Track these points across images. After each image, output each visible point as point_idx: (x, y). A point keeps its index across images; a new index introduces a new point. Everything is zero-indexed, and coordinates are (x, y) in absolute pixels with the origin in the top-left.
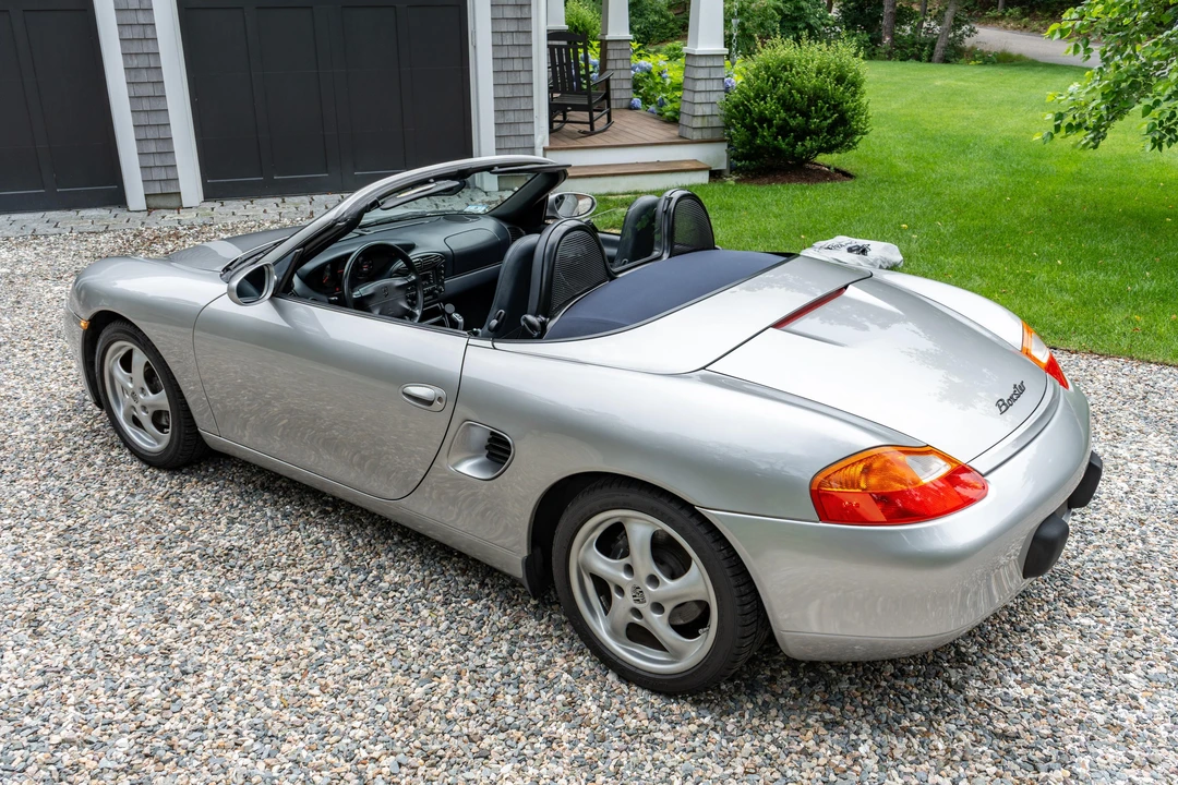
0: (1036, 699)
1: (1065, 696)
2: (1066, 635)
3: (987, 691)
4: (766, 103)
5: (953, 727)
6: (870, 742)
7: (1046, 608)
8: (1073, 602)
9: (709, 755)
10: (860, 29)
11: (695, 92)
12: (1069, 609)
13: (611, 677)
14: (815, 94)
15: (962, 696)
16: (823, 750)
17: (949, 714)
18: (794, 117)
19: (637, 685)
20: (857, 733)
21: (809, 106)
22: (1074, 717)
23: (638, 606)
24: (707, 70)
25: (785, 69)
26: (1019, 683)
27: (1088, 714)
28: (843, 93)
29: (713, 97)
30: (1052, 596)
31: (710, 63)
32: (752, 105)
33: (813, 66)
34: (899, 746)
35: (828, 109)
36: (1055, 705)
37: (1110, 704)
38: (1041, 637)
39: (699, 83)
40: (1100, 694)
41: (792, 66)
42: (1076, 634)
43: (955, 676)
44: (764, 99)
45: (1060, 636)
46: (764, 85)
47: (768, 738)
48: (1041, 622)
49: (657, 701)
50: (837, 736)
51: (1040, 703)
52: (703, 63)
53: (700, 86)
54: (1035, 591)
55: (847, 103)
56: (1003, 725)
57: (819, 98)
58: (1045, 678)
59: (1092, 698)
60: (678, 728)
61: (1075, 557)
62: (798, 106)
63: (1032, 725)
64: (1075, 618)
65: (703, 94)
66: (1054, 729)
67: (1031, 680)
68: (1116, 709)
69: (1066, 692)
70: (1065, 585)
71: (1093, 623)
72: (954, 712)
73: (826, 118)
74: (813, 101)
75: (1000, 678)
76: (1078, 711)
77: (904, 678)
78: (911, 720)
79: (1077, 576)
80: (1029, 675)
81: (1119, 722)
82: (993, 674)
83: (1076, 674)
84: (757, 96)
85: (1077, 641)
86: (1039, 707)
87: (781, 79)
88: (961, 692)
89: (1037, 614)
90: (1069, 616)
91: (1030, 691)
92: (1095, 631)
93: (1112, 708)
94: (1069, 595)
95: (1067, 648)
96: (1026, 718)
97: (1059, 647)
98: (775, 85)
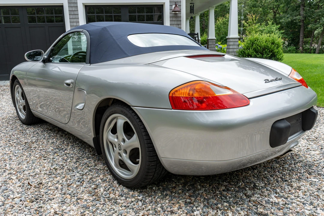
0: (281, 203)
1: (294, 203)
2: (304, 184)
3: (261, 199)
4: (250, 50)
5: (239, 209)
6: (201, 211)
7: (299, 175)
8: (311, 173)
9: (133, 209)
10: (292, 45)
11: (229, 49)
12: (308, 176)
13: (115, 182)
14: (265, 47)
15: (249, 199)
16: (179, 211)
17: (240, 204)
18: (259, 54)
19: (123, 185)
20: (196, 207)
21: (263, 51)
22: (296, 211)
23: (120, 151)
24: (233, 42)
25: (256, 40)
26: (276, 197)
27: (303, 210)
28: (274, 47)
29: (235, 50)
30: (303, 171)
31: (234, 40)
32: (245, 51)
33: (264, 39)
34: (212, 213)
35: (269, 52)
36: (289, 206)
37: (314, 207)
38: (293, 183)
39: (231, 46)
40: (311, 204)
41: (258, 40)
42: (308, 183)
43: (249, 193)
44: (249, 49)
45: (301, 184)
46: (249, 45)
47: (160, 205)
48: (295, 179)
49: (126, 190)
50: (188, 207)
51: (282, 204)
52: (232, 40)
53: (231, 47)
54: (296, 169)
55: (275, 50)
56: (261, 210)
57: (266, 49)
58: (288, 197)
59: (307, 205)
60: (128, 199)
61: (317, 161)
62: (260, 51)
63: (275, 212)
64: (310, 178)
65: (232, 49)
66: (285, 214)
67: (281, 197)
68: (317, 210)
69: (295, 201)
70: (310, 168)
71: (318, 181)
72: (243, 204)
73: (268, 54)
74: (264, 49)
75: (269, 195)
76: (298, 209)
77: (227, 191)
78: (222, 205)
79: (316, 166)
80: (282, 195)
81: (316, 214)
82: (266, 193)
83: (303, 196)
84: (247, 48)
85: (308, 186)
86: (281, 206)
87: (254, 43)
88: (249, 198)
89: (294, 176)
90: (307, 178)
91: (280, 200)
92: (318, 183)
93: (315, 209)
94: (310, 171)
95: (302, 188)
96: (273, 209)
97: (300, 187)
98: (252, 45)
